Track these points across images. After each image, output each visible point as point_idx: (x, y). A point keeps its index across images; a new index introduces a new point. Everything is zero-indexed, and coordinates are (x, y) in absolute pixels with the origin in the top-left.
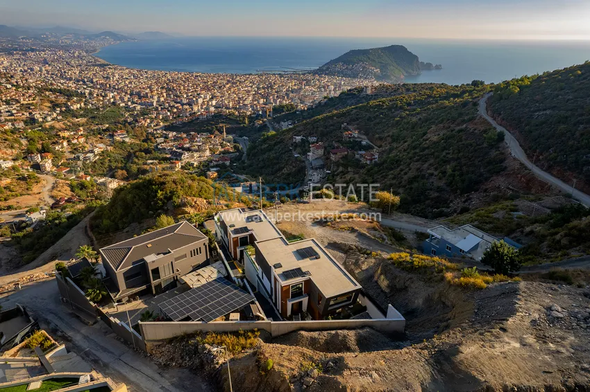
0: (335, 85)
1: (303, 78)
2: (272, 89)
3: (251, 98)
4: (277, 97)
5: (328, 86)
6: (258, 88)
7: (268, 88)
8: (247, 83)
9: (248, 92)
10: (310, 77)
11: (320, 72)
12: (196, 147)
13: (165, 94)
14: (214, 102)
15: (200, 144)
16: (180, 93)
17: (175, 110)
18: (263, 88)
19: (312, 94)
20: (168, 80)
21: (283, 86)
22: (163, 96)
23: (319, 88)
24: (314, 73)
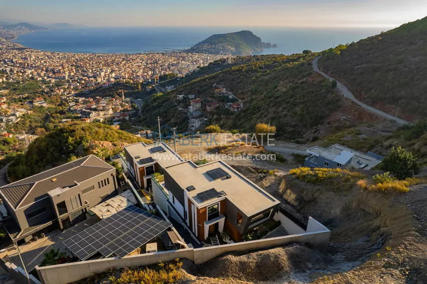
0: (203, 59)
1: (180, 55)
2: (157, 64)
3: (141, 71)
4: (162, 69)
5: (198, 61)
6: (147, 64)
7: (154, 63)
8: (138, 60)
9: (139, 66)
10: (184, 55)
11: (192, 50)
12: (102, 108)
13: (74, 70)
14: (113, 75)
15: (104, 105)
16: (87, 69)
17: (83, 82)
18: (151, 63)
19: (187, 67)
20: (77, 59)
21: (165, 61)
22: (73, 72)
23: (192, 62)
24: (188, 51)
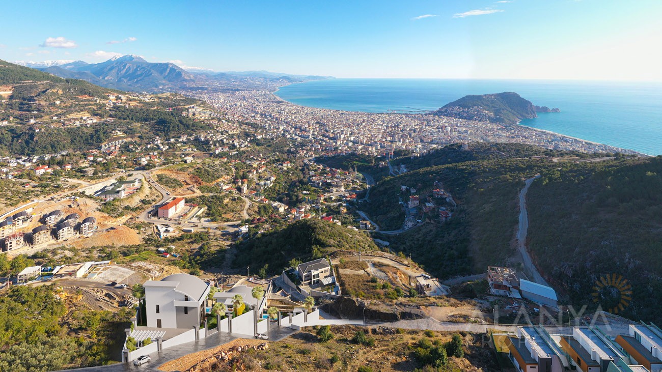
0: (452, 125)
1: (425, 118)
2: (398, 128)
3: (380, 136)
4: (402, 136)
5: (446, 127)
6: (387, 127)
7: (394, 127)
8: (379, 122)
9: (379, 129)
10: (431, 117)
11: (439, 113)
12: (335, 184)
14: (352, 138)
15: (338, 180)
17: (324, 143)
18: (391, 127)
19: (431, 134)
21: (407, 125)
22: (317, 130)
23: (438, 128)
24: (435, 114)
